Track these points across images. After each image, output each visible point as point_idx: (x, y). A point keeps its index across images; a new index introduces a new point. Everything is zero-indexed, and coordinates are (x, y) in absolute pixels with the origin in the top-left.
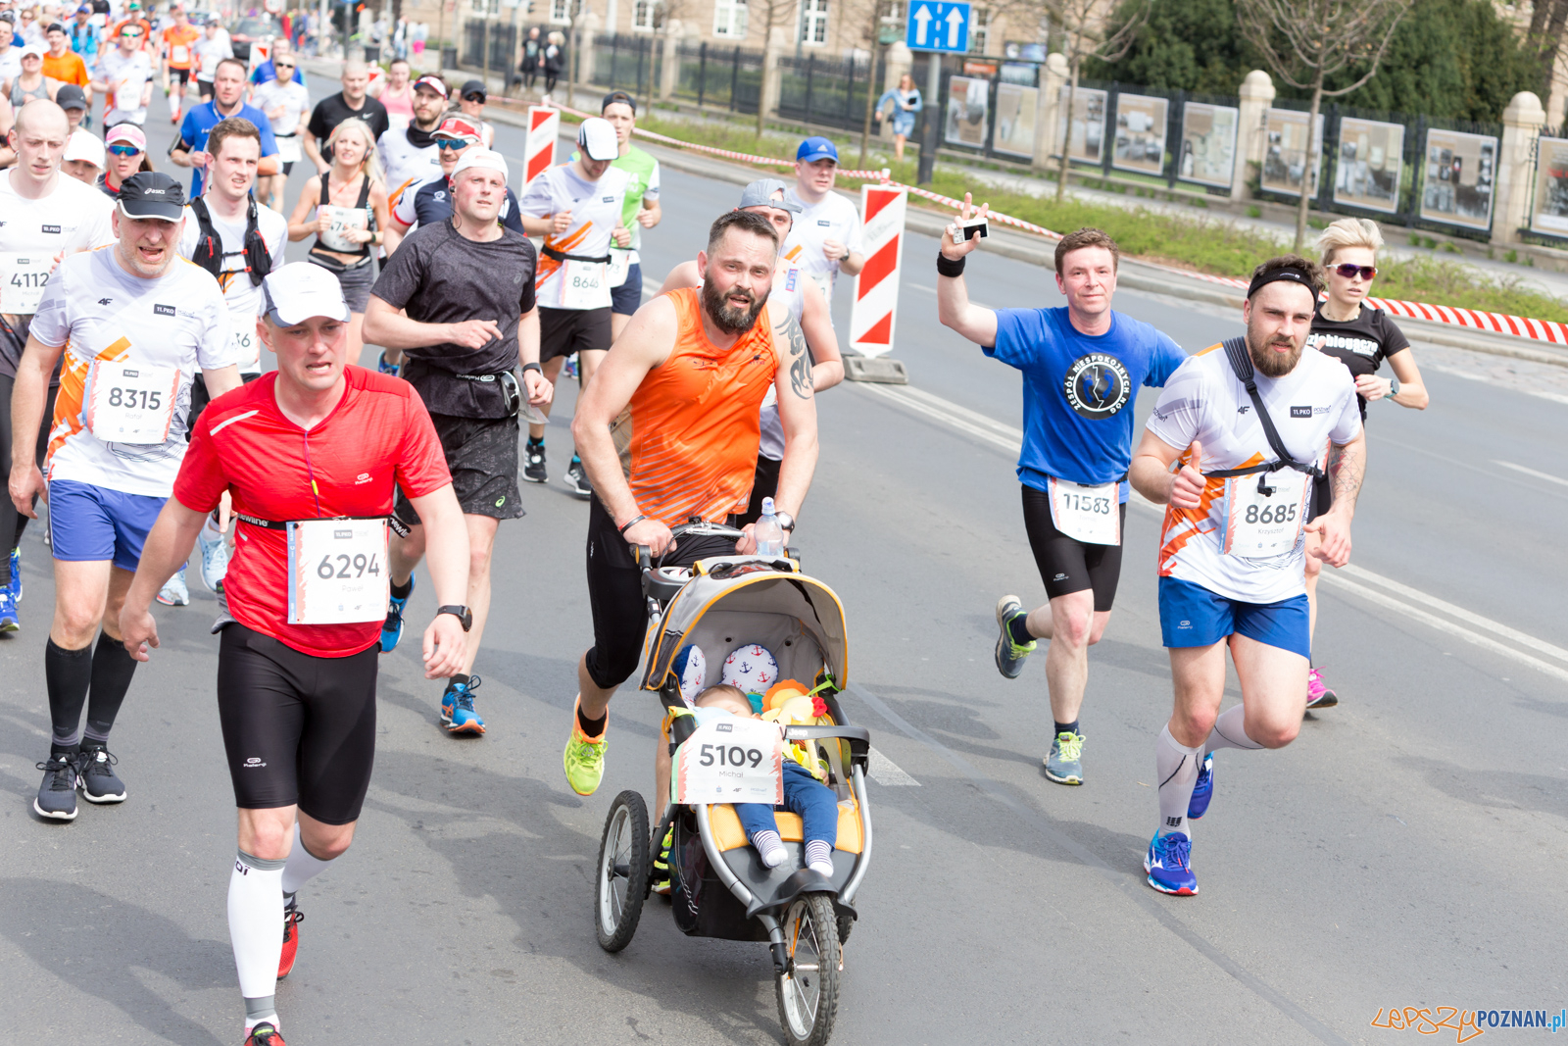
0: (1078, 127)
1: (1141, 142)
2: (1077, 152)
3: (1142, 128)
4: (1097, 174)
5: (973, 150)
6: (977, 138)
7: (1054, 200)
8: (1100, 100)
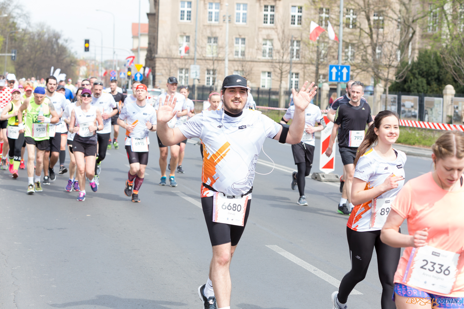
0: (388, 107)
1: (410, 111)
3: (410, 107)
8: (395, 98)
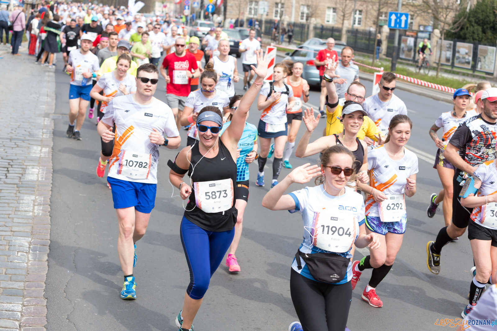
0: (443, 53)
1: (464, 58)
2: (443, 61)
3: (464, 53)
4: (450, 68)
5: (409, 60)
6: (410, 56)
7: (435, 77)
8: (450, 44)
